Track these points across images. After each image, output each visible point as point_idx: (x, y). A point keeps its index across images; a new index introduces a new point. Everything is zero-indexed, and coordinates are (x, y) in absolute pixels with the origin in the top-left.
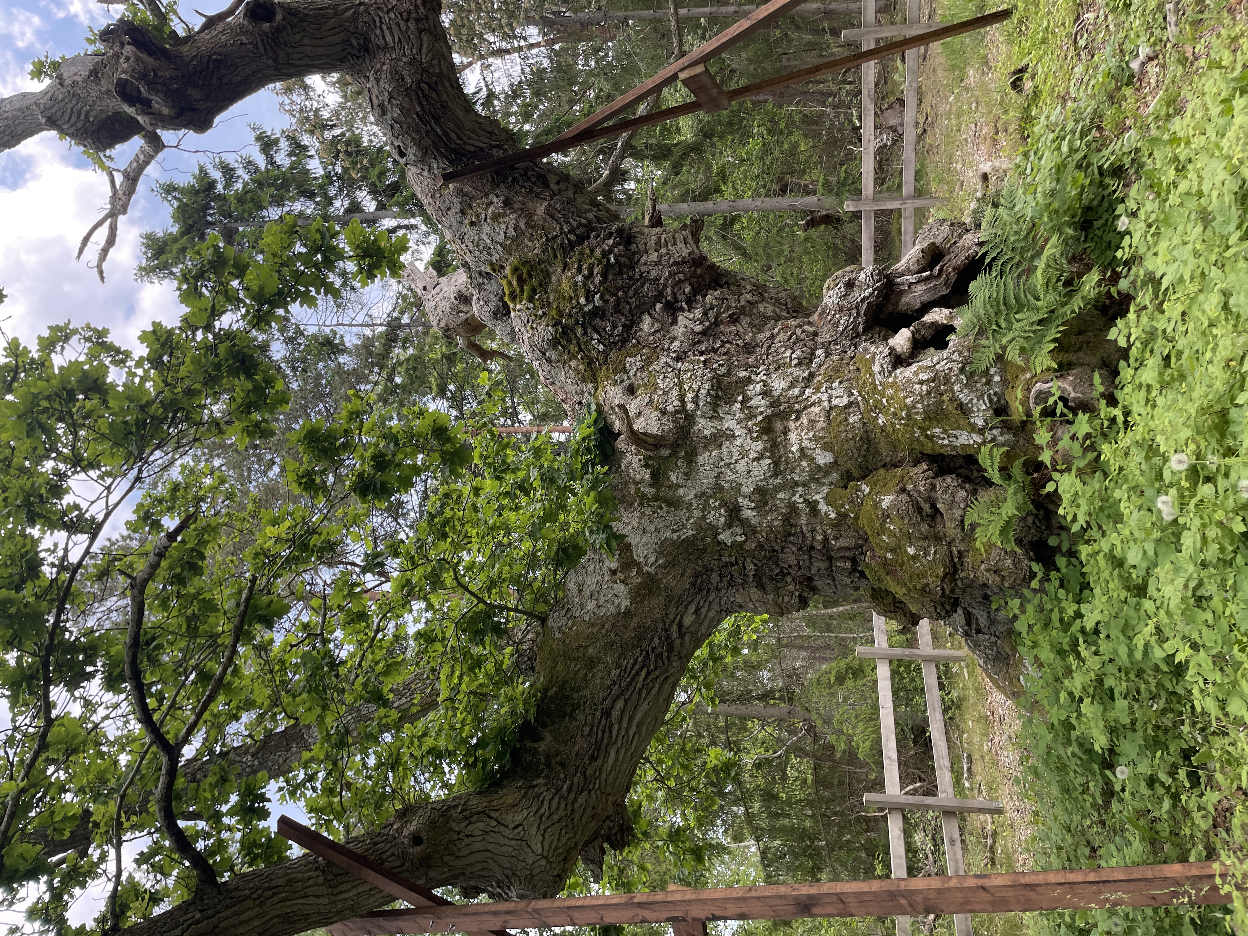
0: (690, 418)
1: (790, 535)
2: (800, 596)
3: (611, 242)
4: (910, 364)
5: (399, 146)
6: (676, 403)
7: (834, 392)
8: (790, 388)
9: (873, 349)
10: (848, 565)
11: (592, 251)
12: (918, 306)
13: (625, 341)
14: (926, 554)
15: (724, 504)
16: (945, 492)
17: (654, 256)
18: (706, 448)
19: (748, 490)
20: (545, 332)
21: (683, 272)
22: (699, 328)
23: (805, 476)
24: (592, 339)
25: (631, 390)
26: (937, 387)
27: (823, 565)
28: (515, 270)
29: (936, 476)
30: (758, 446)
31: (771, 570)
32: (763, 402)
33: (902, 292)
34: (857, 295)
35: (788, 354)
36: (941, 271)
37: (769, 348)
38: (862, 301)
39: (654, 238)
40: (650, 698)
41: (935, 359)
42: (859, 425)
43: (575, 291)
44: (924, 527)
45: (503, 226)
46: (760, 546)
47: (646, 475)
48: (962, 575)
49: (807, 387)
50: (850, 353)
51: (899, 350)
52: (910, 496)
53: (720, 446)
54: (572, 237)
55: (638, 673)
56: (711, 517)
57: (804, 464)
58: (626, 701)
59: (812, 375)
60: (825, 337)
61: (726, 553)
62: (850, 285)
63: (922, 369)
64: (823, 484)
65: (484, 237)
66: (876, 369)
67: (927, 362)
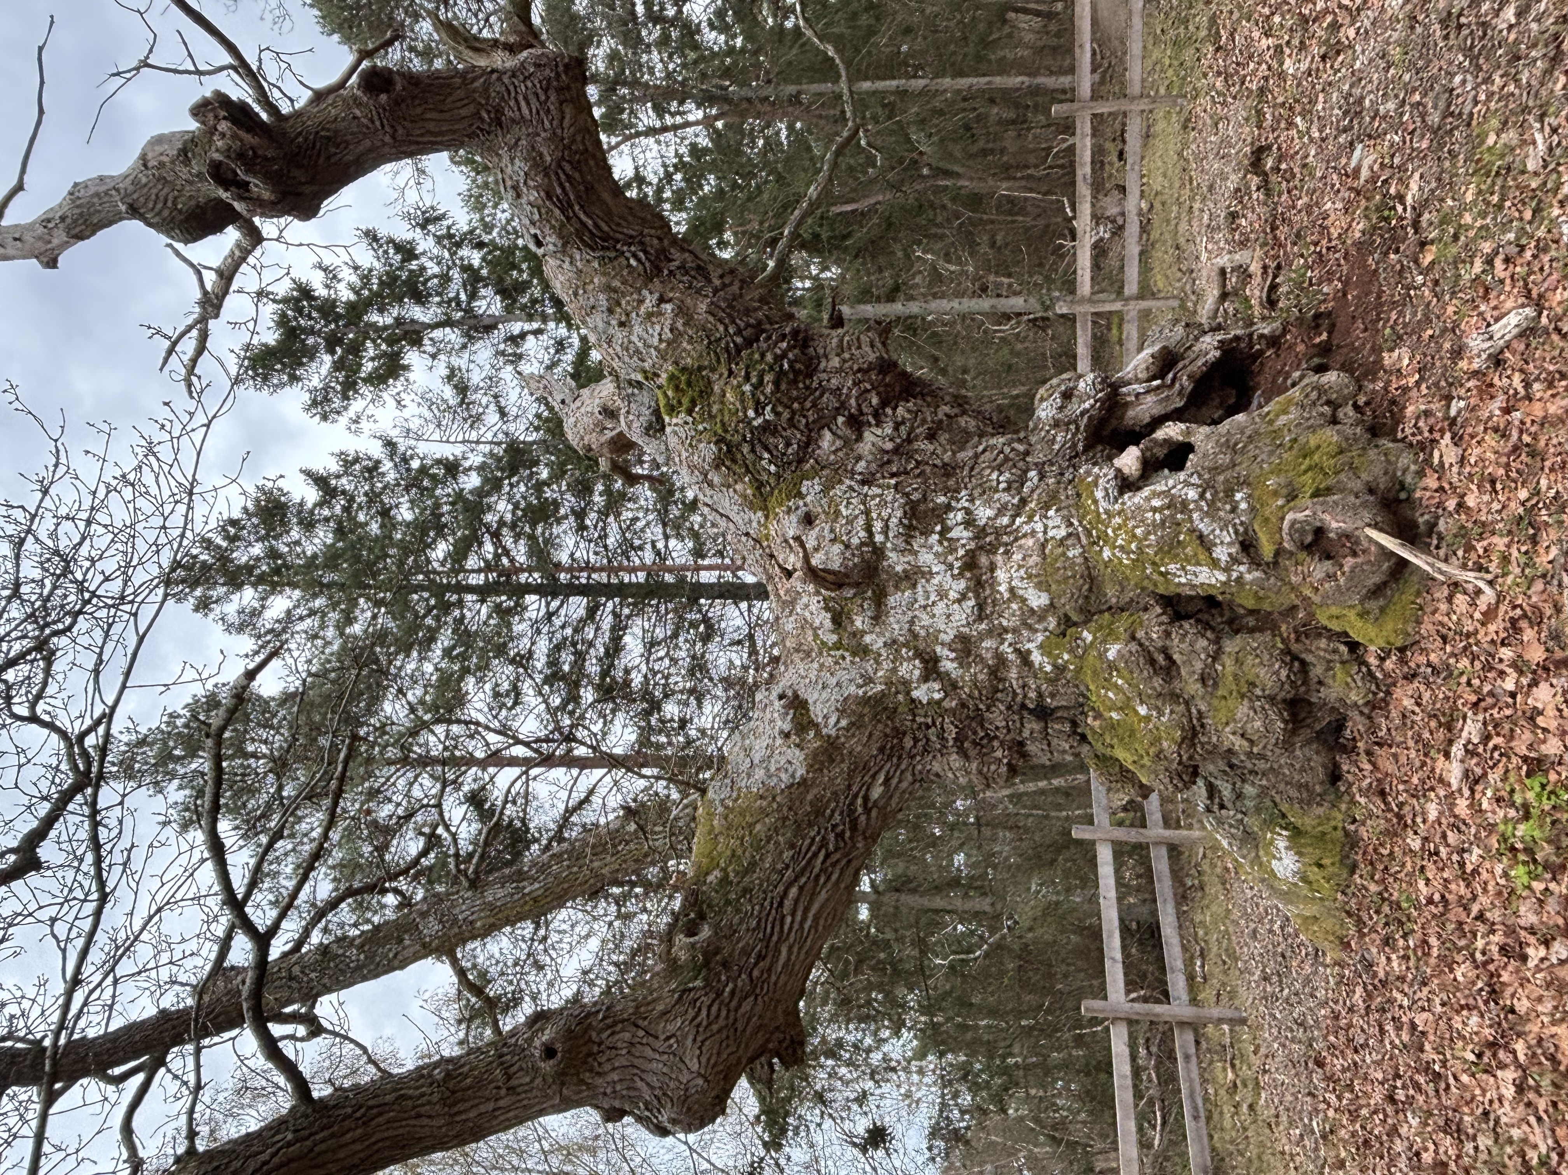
0: (879, 552)
1: (998, 691)
2: (1009, 764)
3: (784, 345)
4: (1139, 489)
5: (535, 236)
6: (862, 534)
7: (1050, 523)
8: (996, 516)
9: (1096, 470)
10: (1067, 727)
11: (763, 355)
12: (1147, 420)
13: (800, 461)
14: (1161, 713)
15: (918, 654)
16: (1182, 641)
17: (835, 362)
18: (897, 587)
19: (947, 638)
20: (708, 451)
21: (870, 381)
22: (889, 446)
23: (1014, 622)
24: (761, 458)
25: (808, 520)
26: (1172, 516)
27: (1036, 726)
28: (672, 378)
29: (1171, 622)
30: (962, 584)
31: (975, 733)
32: (966, 534)
33: (1127, 405)
34: (1076, 408)
35: (994, 476)
36: (1174, 380)
37: (972, 469)
38: (1082, 414)
39: (835, 341)
40: (829, 885)
41: (1171, 483)
42: (1079, 560)
43: (742, 401)
44: (1157, 682)
45: (658, 328)
46: (963, 705)
47: (824, 619)
48: (1204, 739)
49: (1018, 515)
50: (1068, 476)
51: (1126, 471)
52: (1141, 645)
53: (914, 586)
54: (739, 340)
55: (815, 855)
56: (904, 670)
57: (1014, 606)
58: (801, 888)
59: (1024, 502)
60: (1038, 456)
61: (921, 712)
62: (1067, 395)
63: (1155, 494)
64: (1036, 631)
65: (635, 339)
66: (1099, 494)
67: (1160, 487)
